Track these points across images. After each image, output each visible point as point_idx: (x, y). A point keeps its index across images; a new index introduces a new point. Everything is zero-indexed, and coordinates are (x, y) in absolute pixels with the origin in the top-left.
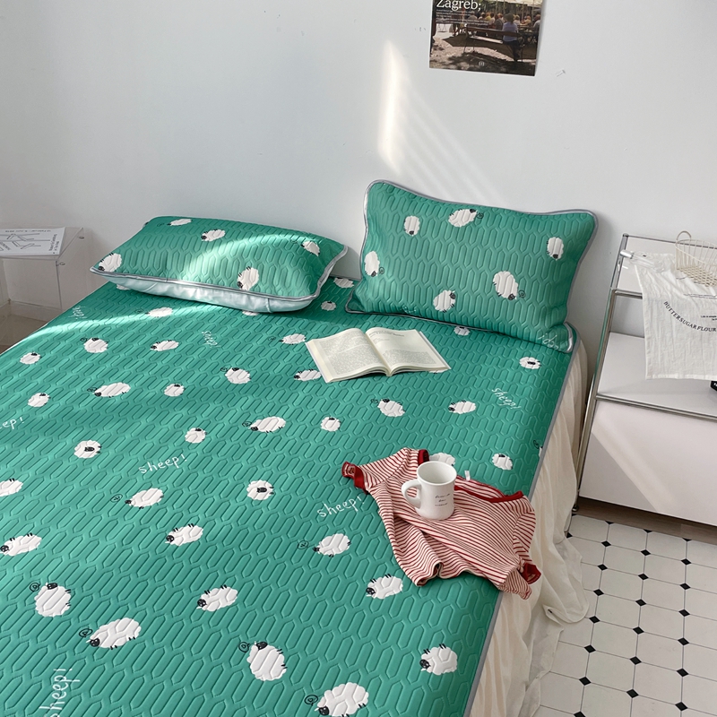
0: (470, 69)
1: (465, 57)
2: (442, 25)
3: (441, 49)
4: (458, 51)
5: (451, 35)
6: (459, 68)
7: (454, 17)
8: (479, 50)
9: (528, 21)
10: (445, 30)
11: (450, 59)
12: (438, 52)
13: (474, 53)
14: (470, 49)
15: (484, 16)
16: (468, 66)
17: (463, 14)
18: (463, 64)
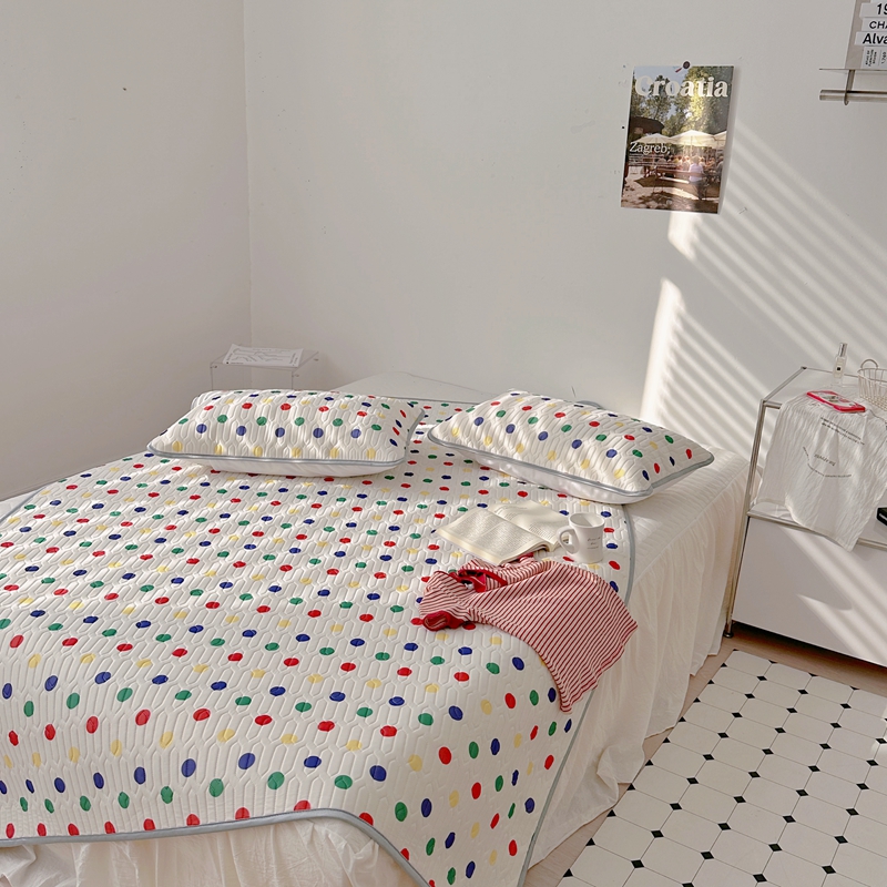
0: (658, 208)
1: (654, 197)
2: (634, 168)
3: (633, 190)
4: (648, 191)
5: (642, 176)
6: (648, 207)
7: (646, 160)
8: (666, 190)
9: (713, 162)
10: (637, 172)
11: (640, 198)
12: (629, 192)
13: (662, 193)
14: (659, 189)
15: (672, 159)
16: (656, 205)
17: (654, 157)
18: (653, 203)
